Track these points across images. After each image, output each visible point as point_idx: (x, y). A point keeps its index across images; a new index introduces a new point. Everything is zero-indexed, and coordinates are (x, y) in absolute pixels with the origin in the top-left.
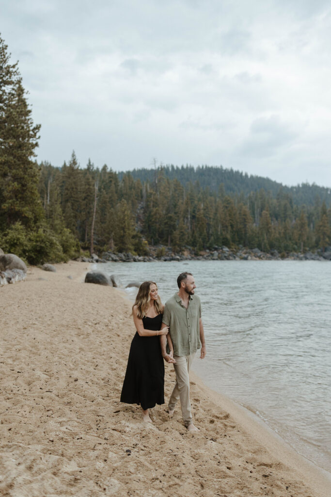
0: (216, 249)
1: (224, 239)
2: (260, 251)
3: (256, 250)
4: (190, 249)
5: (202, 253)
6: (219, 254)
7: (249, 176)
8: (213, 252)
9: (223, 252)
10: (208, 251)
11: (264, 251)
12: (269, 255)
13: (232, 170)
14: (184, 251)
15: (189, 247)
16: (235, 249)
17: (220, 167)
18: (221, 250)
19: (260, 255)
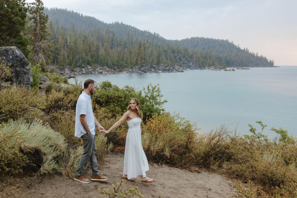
0: (83, 67)
1: (87, 61)
2: (107, 68)
3: (105, 67)
4: (68, 67)
5: (75, 69)
6: (86, 70)
7: (84, 16)
8: (82, 69)
9: (88, 69)
10: (79, 68)
11: (110, 68)
12: (113, 70)
13: (73, 12)
14: (65, 69)
15: (67, 66)
16: (94, 67)
17: (65, 10)
18: (86, 68)
19: (108, 70)
